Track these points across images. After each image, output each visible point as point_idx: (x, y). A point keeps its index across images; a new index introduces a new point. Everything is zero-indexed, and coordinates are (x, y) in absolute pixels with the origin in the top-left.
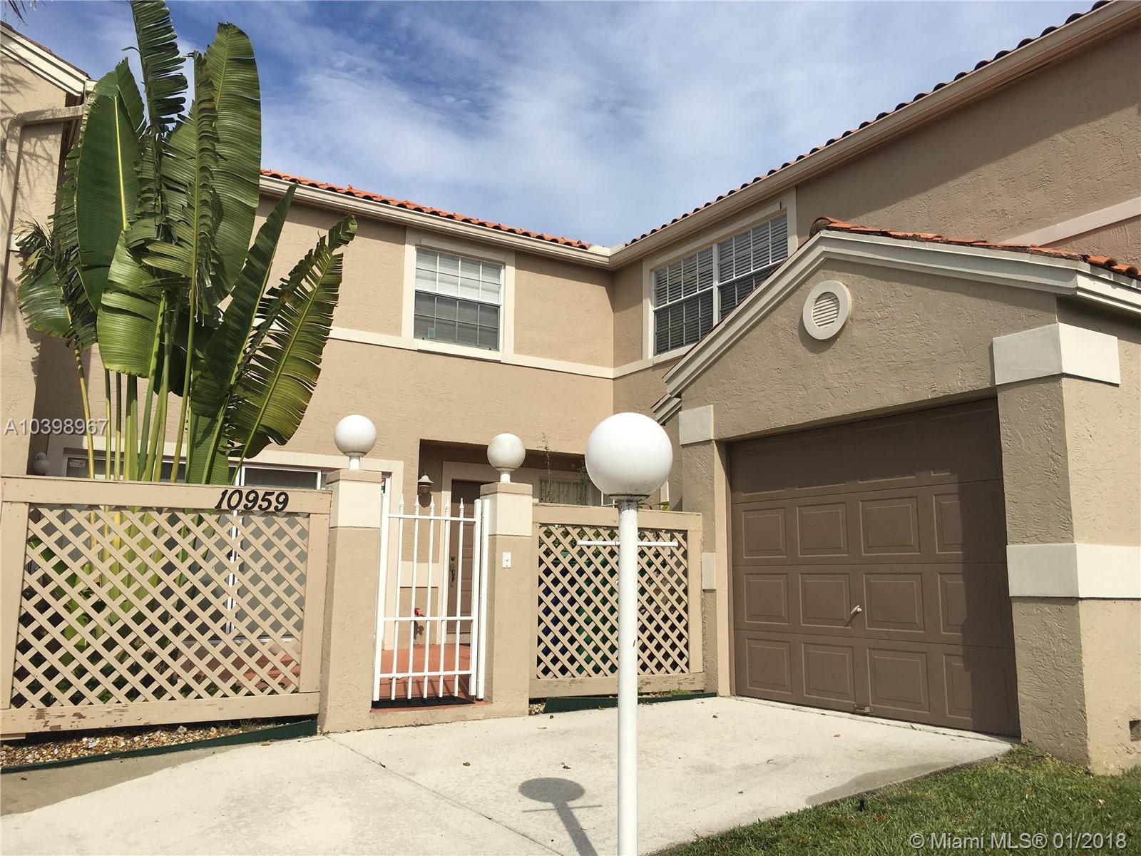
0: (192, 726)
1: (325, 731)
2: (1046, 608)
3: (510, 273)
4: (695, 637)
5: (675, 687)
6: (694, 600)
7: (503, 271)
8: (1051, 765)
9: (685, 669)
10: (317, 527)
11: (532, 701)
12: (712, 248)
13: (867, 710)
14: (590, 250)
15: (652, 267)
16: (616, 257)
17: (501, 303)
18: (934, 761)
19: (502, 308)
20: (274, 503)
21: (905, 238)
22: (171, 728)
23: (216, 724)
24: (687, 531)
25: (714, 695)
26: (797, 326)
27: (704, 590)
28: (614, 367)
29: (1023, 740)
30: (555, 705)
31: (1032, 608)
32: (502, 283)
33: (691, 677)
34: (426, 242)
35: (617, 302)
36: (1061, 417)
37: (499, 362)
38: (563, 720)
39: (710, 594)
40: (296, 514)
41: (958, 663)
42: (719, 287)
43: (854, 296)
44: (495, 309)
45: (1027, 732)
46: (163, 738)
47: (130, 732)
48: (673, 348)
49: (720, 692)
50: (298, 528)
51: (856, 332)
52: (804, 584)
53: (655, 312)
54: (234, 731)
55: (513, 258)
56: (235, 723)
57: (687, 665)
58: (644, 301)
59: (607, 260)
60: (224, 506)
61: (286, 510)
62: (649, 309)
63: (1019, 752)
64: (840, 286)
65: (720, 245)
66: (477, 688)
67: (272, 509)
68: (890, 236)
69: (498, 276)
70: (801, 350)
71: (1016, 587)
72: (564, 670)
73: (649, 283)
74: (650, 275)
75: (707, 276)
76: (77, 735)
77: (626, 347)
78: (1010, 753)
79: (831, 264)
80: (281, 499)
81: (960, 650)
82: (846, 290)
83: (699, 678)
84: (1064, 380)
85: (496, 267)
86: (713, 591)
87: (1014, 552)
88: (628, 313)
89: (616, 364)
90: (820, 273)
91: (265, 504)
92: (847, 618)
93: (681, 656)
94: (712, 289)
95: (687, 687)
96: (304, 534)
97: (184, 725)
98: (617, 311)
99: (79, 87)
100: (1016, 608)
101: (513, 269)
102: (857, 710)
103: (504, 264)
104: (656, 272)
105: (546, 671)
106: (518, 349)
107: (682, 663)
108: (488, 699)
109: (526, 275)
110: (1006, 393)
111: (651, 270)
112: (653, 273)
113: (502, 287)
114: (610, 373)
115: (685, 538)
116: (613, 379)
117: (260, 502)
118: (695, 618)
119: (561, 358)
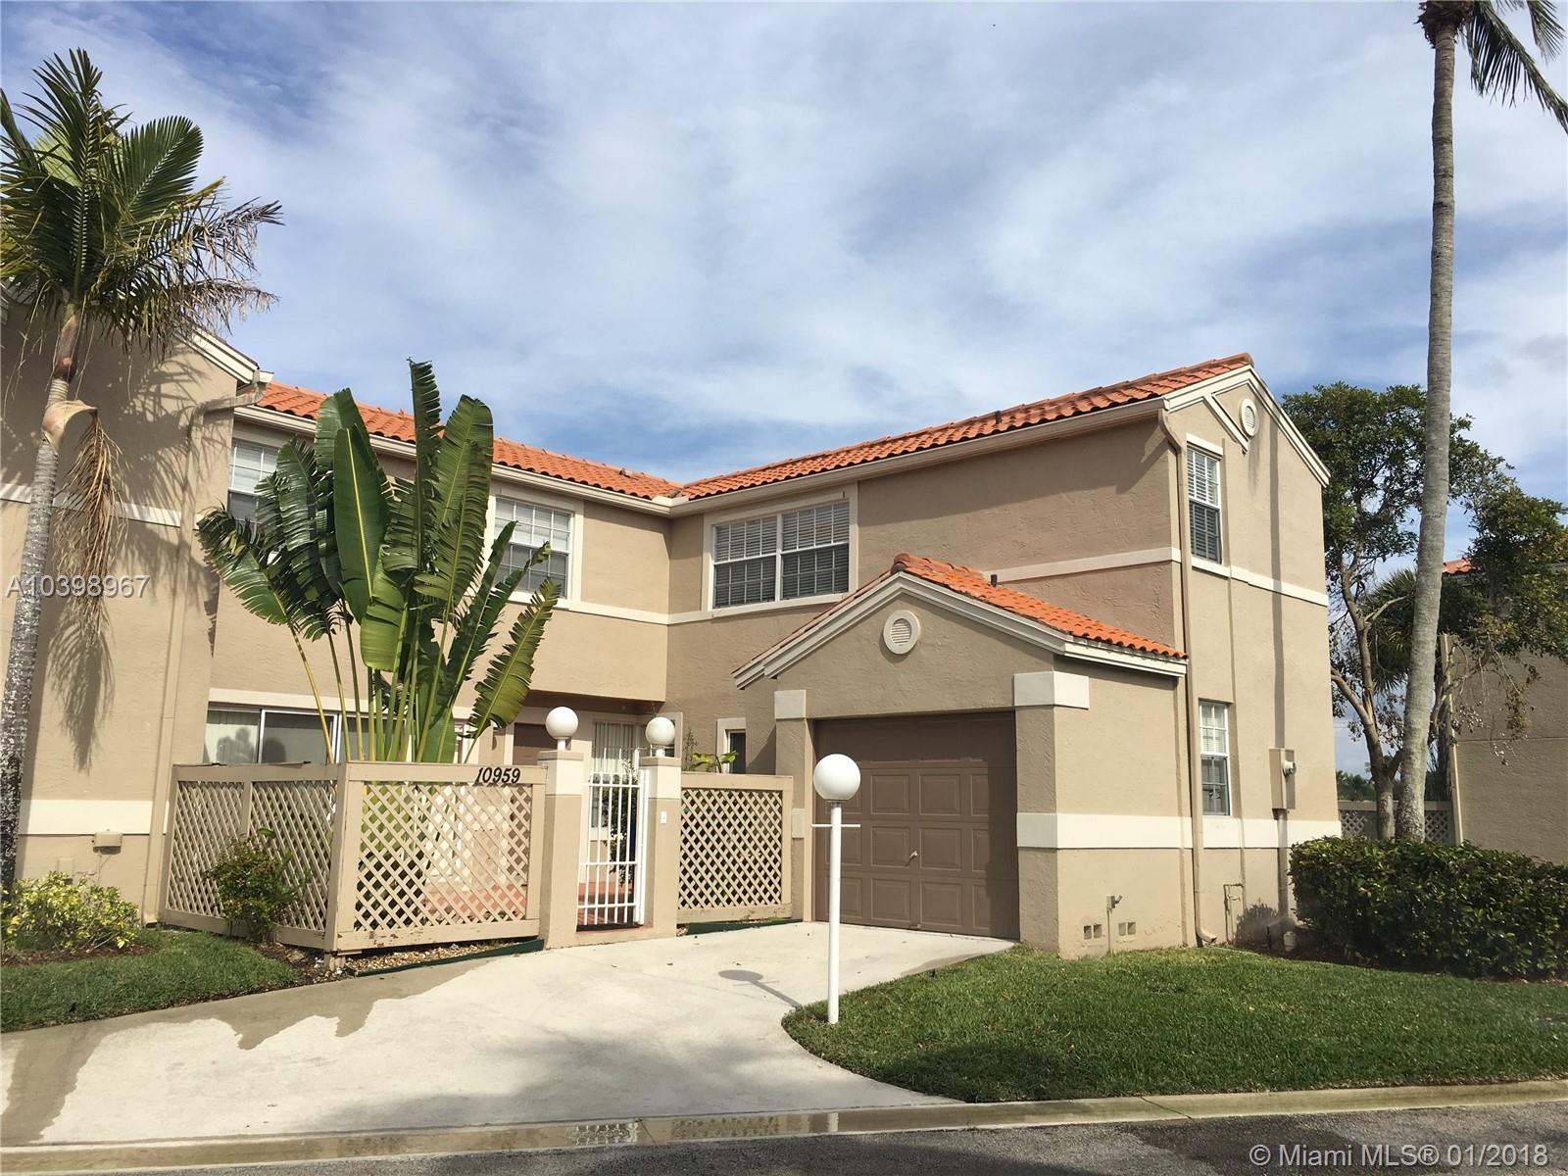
0: (461, 944)
1: (547, 947)
2: (1039, 855)
3: (578, 522)
4: (786, 875)
5: (772, 915)
6: (786, 846)
7: (572, 519)
8: (1037, 954)
9: (778, 900)
10: (538, 795)
11: (679, 926)
12: (776, 517)
13: (919, 926)
14: (653, 501)
15: (713, 523)
16: (678, 509)
17: (569, 551)
18: (966, 953)
19: (570, 556)
20: (511, 777)
21: (960, 592)
22: (447, 945)
23: (474, 943)
24: (782, 791)
25: (801, 921)
26: (878, 639)
27: (794, 839)
28: (669, 613)
29: (1022, 940)
30: (695, 929)
31: (1031, 855)
32: (571, 531)
33: (783, 907)
34: (506, 492)
35: (673, 550)
36: (1052, 732)
37: (567, 610)
38: (703, 938)
39: (799, 842)
40: (524, 785)
41: (983, 891)
42: (782, 555)
43: (922, 625)
44: (563, 557)
45: (1024, 935)
46: (444, 953)
47: (423, 948)
48: (733, 603)
49: (805, 919)
50: (524, 795)
51: (923, 652)
52: (875, 835)
53: (715, 566)
54: (488, 948)
55: (582, 507)
56: (488, 942)
57: (780, 898)
58: (704, 554)
59: (668, 510)
60: (481, 780)
61: (518, 782)
62: (710, 563)
63: (1019, 947)
64: (912, 615)
65: (785, 516)
66: (639, 916)
67: (510, 781)
68: (950, 588)
69: (567, 523)
70: (881, 658)
71: (1022, 841)
72: (696, 902)
73: (709, 537)
74: (712, 531)
75: (770, 543)
76: (390, 951)
77: (683, 595)
78: (1014, 947)
79: (905, 597)
80: (516, 774)
81: (984, 883)
82: (917, 620)
83: (788, 908)
84: (1055, 708)
85: (566, 516)
86: (802, 839)
87: (1022, 817)
88: (688, 563)
89: (672, 610)
90: (898, 602)
91: (506, 778)
92: (907, 860)
93: (776, 890)
94: (775, 556)
95: (781, 916)
96: (528, 800)
97: (456, 943)
98: (674, 559)
99: (249, 375)
100: (1021, 854)
101: (582, 517)
102: (911, 927)
103: (574, 513)
104: (717, 528)
105: (684, 903)
106: (585, 597)
107: (776, 896)
108: (649, 924)
109: (592, 522)
110: (1022, 712)
111: (713, 525)
112: (714, 529)
113: (571, 535)
114: (665, 619)
115: (781, 797)
116: (668, 625)
117: (502, 776)
118: (786, 861)
119: (623, 605)
